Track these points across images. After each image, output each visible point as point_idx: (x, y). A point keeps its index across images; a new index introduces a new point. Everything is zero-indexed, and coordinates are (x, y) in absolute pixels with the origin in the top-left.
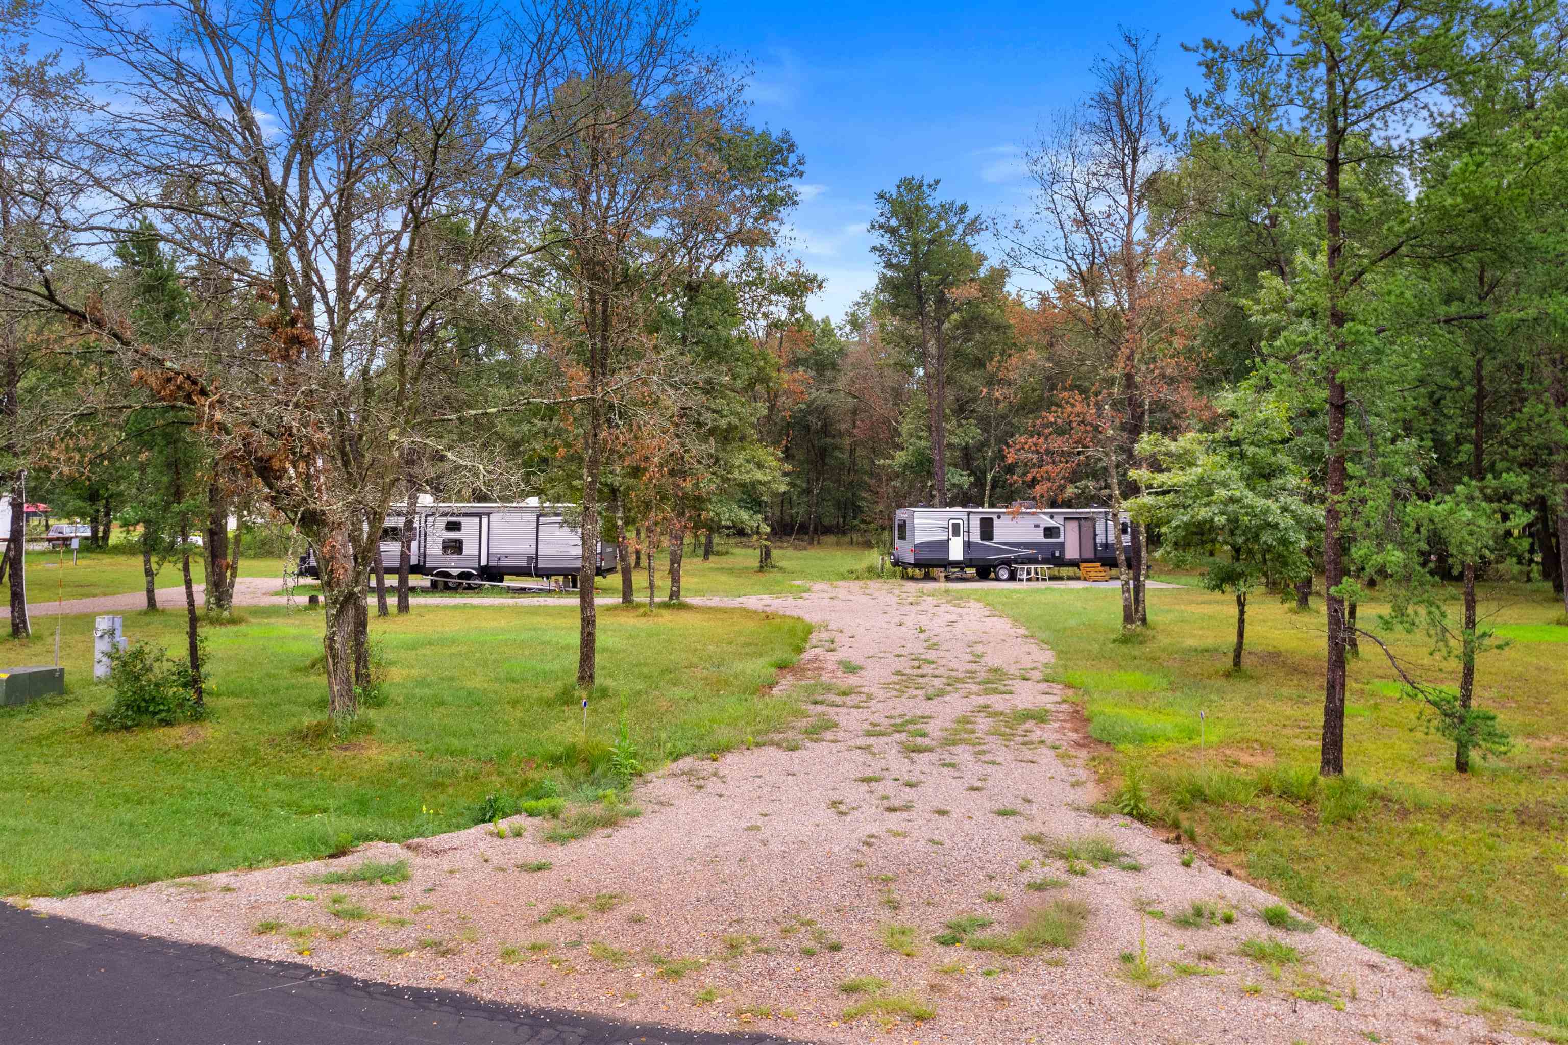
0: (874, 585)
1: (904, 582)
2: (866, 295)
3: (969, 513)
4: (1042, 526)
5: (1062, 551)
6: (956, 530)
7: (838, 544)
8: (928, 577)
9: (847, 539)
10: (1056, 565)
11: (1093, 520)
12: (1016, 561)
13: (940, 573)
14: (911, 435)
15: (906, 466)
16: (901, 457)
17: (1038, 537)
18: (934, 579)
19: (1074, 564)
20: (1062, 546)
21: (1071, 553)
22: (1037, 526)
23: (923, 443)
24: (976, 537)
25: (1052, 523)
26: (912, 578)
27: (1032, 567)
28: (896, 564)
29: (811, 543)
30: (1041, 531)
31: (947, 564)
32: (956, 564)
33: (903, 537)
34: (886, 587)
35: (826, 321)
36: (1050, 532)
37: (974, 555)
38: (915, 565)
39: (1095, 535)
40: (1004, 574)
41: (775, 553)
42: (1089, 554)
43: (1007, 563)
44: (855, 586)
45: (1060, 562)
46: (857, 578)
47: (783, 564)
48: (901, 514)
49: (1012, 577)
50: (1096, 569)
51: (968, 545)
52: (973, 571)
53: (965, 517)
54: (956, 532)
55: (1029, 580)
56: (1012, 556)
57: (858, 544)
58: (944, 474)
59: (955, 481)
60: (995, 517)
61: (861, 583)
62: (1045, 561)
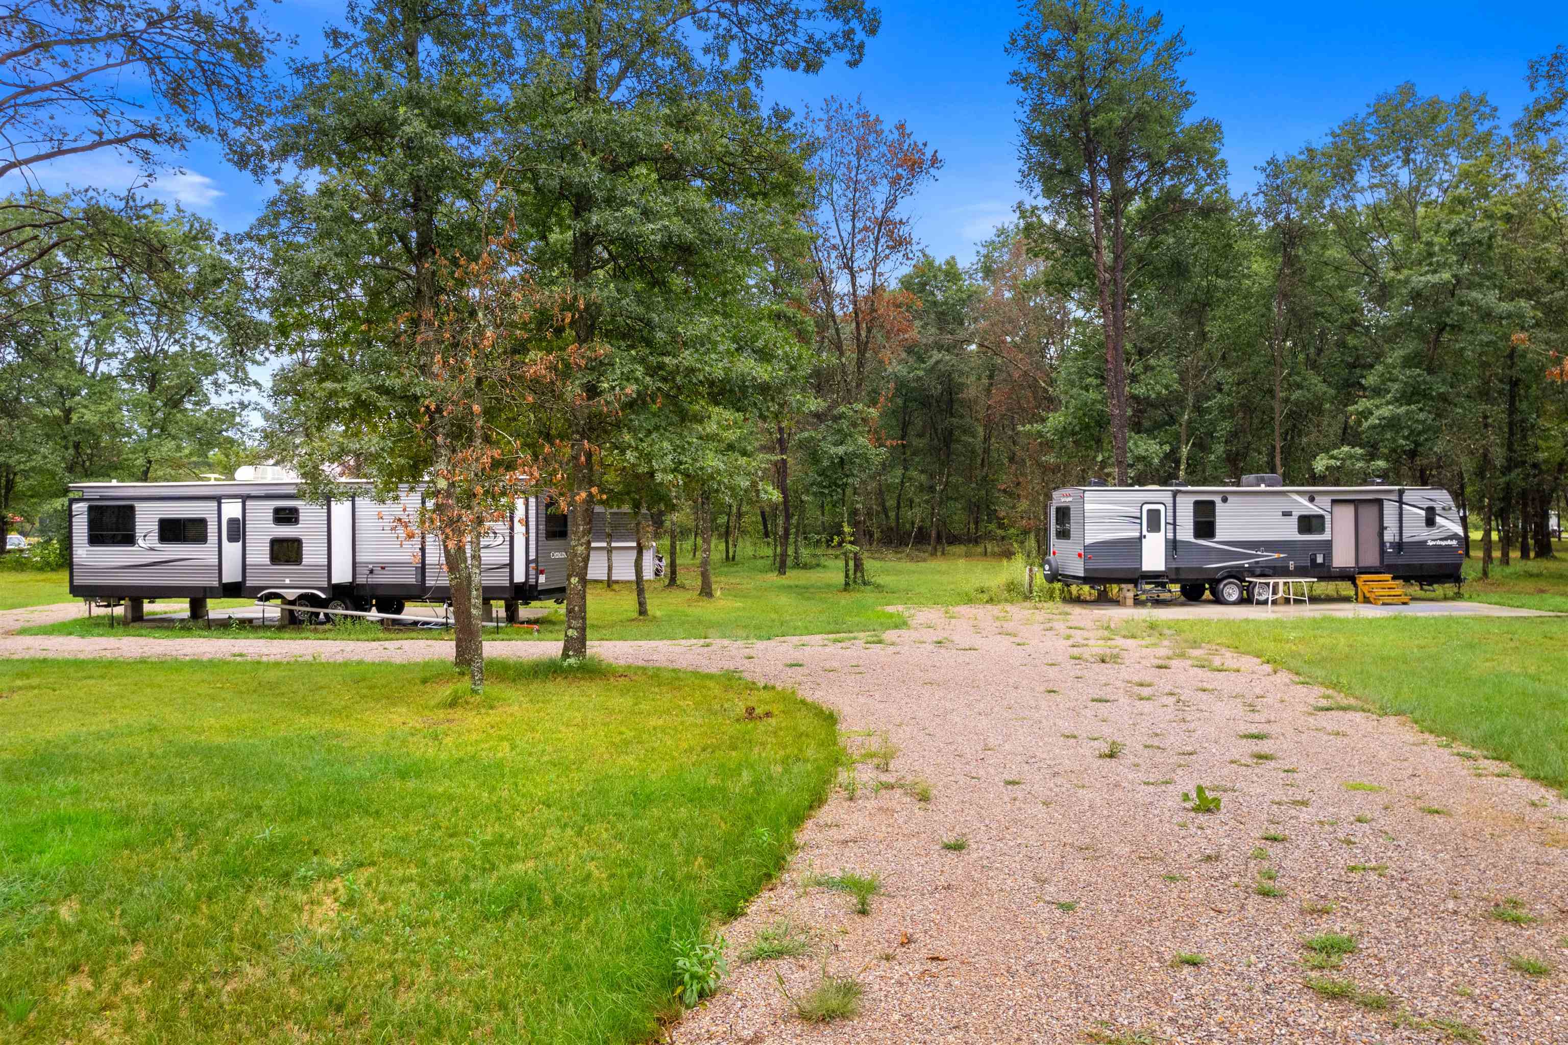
0: (1018, 612)
1: (1068, 608)
2: (1002, 232)
3: (1175, 494)
4: (1296, 514)
5: (1328, 556)
6: (1154, 522)
7: (968, 555)
8: (1104, 599)
9: (980, 549)
10: (1321, 578)
11: (1379, 503)
12: (1252, 572)
13: (1129, 591)
14: (1072, 384)
15: (1064, 433)
16: (1056, 420)
17: (1289, 531)
18: (1116, 602)
19: (1348, 576)
20: (1327, 546)
21: (1343, 557)
22: (1287, 514)
23: (1093, 395)
24: (1186, 533)
25: (1312, 509)
26: (1078, 601)
27: (1281, 581)
28: (1053, 577)
29: (933, 554)
30: (1293, 522)
31: (1137, 578)
32: (1154, 578)
33: (1064, 534)
34: (1039, 616)
35: (951, 263)
36: (1308, 523)
37: (1185, 562)
38: (1086, 580)
39: (1382, 529)
40: (1232, 592)
41: (869, 564)
42: (1371, 558)
43: (1237, 575)
44: (984, 613)
45: (1326, 573)
46: (991, 600)
47: (880, 580)
48: (1062, 497)
49: (1246, 600)
50: (1385, 584)
51: (1173, 546)
52: (1176, 588)
53: (1169, 499)
54: (1154, 526)
55: (1274, 602)
56: (1246, 563)
57: (994, 555)
58: (1125, 442)
59: (1141, 451)
60: (1217, 499)
61: (994, 610)
62: (1301, 572)
